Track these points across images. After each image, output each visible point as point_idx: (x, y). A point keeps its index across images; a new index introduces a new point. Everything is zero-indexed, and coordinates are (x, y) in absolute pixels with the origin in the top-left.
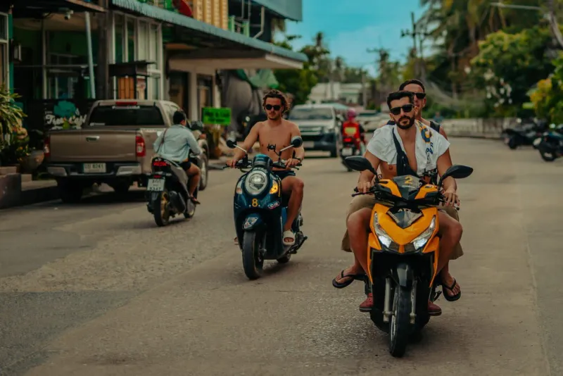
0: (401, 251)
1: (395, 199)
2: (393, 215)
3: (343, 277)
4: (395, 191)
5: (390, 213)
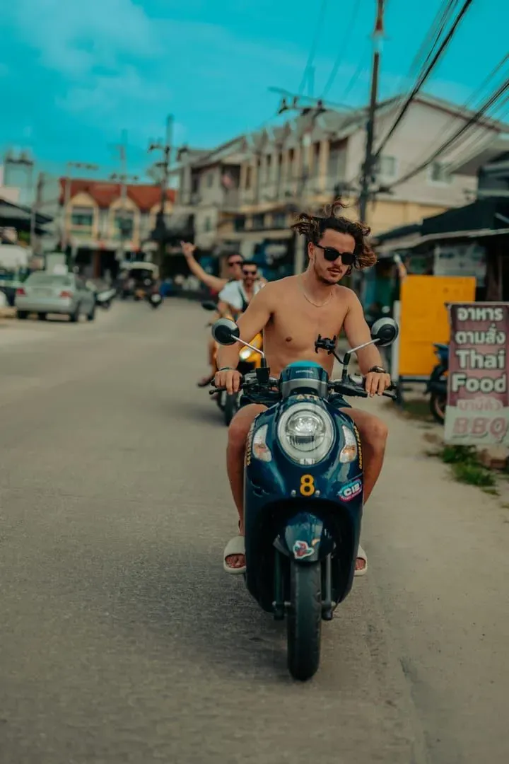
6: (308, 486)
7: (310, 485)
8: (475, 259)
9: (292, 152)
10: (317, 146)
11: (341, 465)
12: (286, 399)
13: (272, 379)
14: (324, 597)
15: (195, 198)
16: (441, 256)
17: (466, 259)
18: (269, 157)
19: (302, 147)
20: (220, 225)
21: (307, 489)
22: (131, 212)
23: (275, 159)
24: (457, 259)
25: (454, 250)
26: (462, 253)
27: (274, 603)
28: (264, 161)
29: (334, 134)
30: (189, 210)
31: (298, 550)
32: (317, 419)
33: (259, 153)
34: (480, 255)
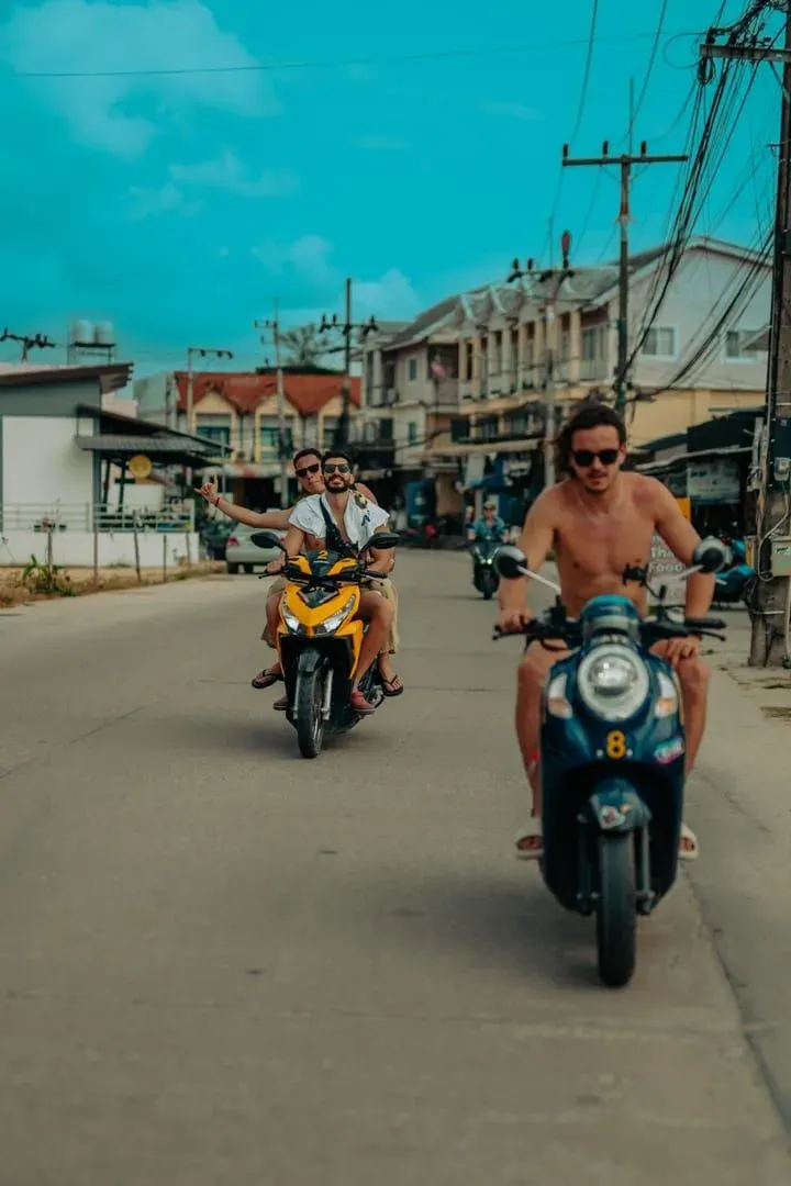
0: (312, 634)
1: (305, 576)
2: (304, 596)
3: (264, 675)
4: (306, 569)
5: (302, 594)
6: (616, 746)
7: (620, 744)
8: (729, 475)
9: (530, 327)
10: (565, 319)
11: (656, 720)
12: (589, 642)
13: (571, 619)
14: (639, 885)
15: (391, 394)
16: (694, 474)
17: (719, 476)
18: (499, 335)
19: (544, 321)
20: (431, 437)
21: (616, 749)
22: (290, 418)
23: (506, 336)
24: (710, 477)
25: (706, 467)
26: (715, 470)
27: (579, 896)
28: (491, 340)
29: (588, 302)
30: (385, 413)
31: (607, 819)
32: (628, 666)
33: (482, 328)
34: (733, 470)
